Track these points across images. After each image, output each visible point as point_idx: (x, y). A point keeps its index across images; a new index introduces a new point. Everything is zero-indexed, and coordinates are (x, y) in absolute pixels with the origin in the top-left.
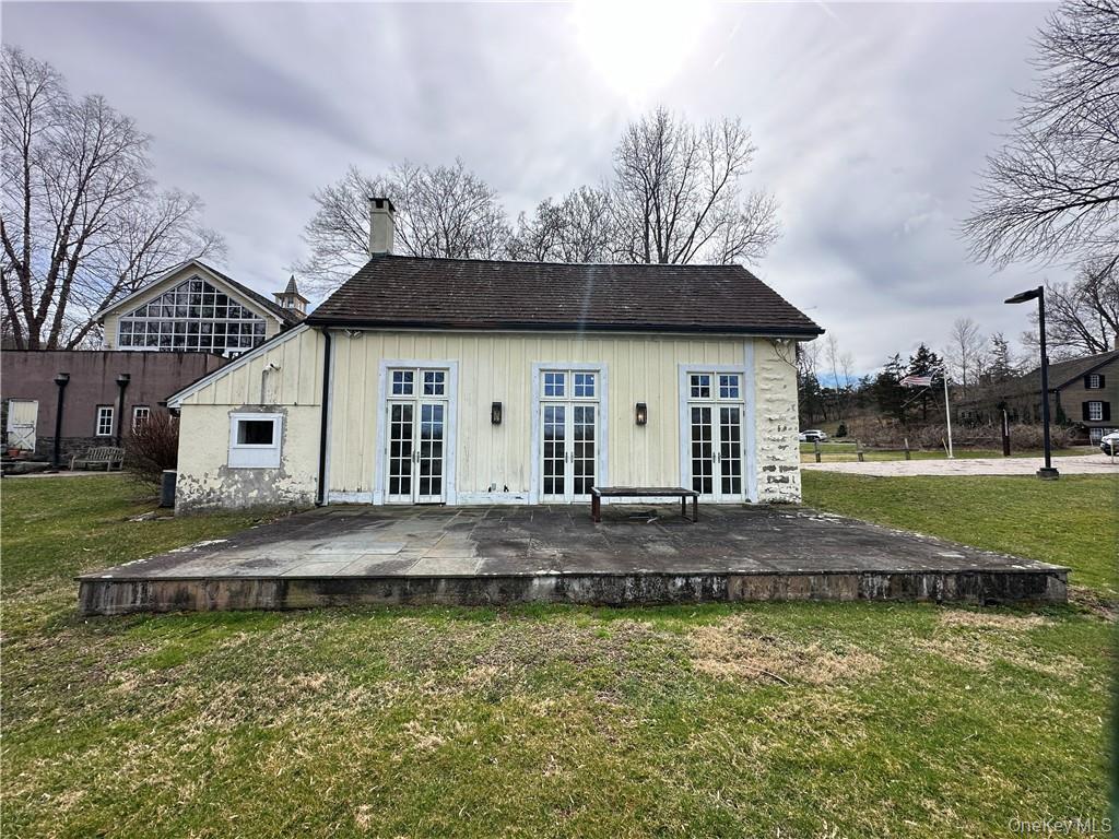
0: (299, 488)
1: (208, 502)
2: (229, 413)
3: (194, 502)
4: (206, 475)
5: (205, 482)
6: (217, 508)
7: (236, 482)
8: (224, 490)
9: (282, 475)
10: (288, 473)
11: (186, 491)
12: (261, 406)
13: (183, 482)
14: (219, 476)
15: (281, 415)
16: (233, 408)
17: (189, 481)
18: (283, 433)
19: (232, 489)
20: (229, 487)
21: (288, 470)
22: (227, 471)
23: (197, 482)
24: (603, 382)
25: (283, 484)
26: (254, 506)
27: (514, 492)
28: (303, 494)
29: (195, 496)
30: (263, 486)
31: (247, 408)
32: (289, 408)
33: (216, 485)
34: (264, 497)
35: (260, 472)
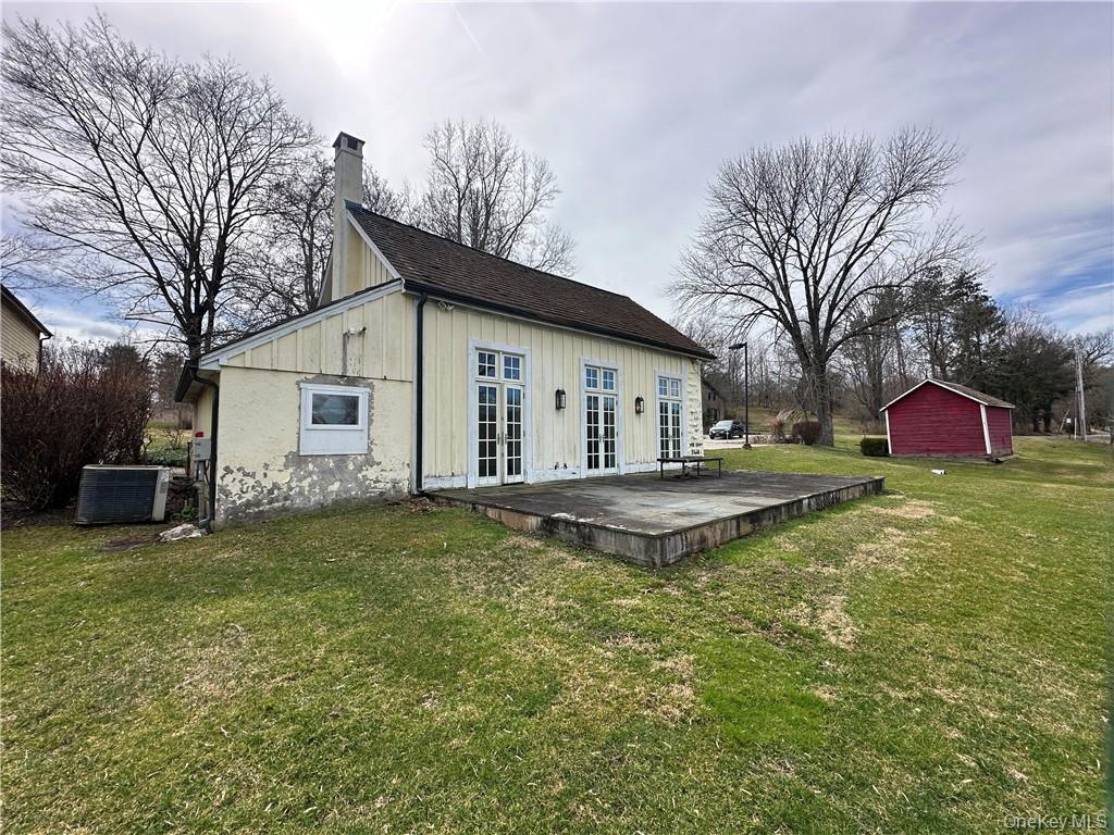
0: (390, 476)
1: (270, 503)
2: (298, 383)
3: (248, 504)
4: (266, 466)
5: (265, 475)
6: (284, 509)
7: (310, 474)
8: (293, 484)
9: (369, 461)
10: (377, 461)
11: (235, 489)
12: (342, 376)
13: (229, 478)
14: (286, 466)
15: (368, 390)
16: (303, 376)
17: (240, 476)
18: (370, 411)
19: (305, 483)
20: (300, 481)
21: (376, 456)
22: (297, 460)
23: (253, 475)
24: (620, 379)
25: (372, 473)
26: (335, 502)
27: (571, 469)
28: (395, 483)
29: (249, 496)
30: (346, 476)
31: (322, 378)
32: (375, 382)
33: (283, 478)
34: (348, 491)
35: (342, 459)
